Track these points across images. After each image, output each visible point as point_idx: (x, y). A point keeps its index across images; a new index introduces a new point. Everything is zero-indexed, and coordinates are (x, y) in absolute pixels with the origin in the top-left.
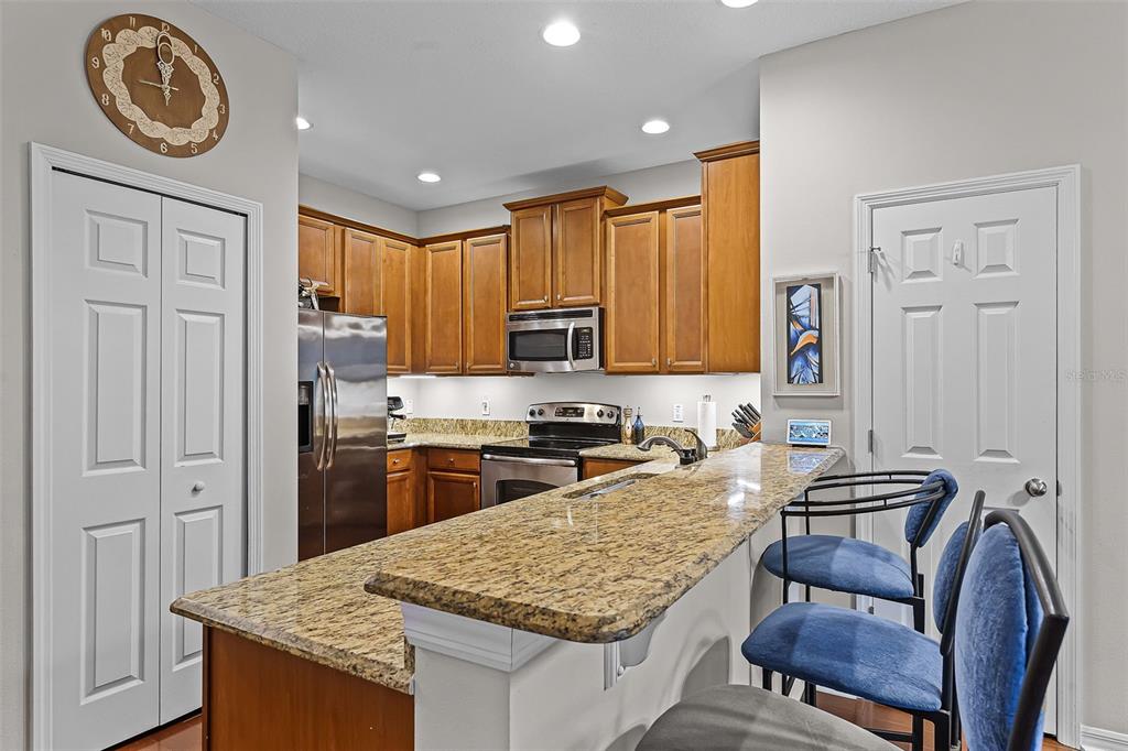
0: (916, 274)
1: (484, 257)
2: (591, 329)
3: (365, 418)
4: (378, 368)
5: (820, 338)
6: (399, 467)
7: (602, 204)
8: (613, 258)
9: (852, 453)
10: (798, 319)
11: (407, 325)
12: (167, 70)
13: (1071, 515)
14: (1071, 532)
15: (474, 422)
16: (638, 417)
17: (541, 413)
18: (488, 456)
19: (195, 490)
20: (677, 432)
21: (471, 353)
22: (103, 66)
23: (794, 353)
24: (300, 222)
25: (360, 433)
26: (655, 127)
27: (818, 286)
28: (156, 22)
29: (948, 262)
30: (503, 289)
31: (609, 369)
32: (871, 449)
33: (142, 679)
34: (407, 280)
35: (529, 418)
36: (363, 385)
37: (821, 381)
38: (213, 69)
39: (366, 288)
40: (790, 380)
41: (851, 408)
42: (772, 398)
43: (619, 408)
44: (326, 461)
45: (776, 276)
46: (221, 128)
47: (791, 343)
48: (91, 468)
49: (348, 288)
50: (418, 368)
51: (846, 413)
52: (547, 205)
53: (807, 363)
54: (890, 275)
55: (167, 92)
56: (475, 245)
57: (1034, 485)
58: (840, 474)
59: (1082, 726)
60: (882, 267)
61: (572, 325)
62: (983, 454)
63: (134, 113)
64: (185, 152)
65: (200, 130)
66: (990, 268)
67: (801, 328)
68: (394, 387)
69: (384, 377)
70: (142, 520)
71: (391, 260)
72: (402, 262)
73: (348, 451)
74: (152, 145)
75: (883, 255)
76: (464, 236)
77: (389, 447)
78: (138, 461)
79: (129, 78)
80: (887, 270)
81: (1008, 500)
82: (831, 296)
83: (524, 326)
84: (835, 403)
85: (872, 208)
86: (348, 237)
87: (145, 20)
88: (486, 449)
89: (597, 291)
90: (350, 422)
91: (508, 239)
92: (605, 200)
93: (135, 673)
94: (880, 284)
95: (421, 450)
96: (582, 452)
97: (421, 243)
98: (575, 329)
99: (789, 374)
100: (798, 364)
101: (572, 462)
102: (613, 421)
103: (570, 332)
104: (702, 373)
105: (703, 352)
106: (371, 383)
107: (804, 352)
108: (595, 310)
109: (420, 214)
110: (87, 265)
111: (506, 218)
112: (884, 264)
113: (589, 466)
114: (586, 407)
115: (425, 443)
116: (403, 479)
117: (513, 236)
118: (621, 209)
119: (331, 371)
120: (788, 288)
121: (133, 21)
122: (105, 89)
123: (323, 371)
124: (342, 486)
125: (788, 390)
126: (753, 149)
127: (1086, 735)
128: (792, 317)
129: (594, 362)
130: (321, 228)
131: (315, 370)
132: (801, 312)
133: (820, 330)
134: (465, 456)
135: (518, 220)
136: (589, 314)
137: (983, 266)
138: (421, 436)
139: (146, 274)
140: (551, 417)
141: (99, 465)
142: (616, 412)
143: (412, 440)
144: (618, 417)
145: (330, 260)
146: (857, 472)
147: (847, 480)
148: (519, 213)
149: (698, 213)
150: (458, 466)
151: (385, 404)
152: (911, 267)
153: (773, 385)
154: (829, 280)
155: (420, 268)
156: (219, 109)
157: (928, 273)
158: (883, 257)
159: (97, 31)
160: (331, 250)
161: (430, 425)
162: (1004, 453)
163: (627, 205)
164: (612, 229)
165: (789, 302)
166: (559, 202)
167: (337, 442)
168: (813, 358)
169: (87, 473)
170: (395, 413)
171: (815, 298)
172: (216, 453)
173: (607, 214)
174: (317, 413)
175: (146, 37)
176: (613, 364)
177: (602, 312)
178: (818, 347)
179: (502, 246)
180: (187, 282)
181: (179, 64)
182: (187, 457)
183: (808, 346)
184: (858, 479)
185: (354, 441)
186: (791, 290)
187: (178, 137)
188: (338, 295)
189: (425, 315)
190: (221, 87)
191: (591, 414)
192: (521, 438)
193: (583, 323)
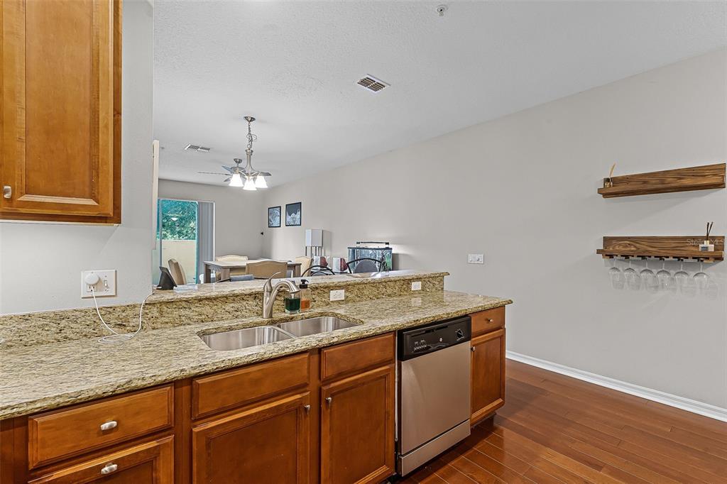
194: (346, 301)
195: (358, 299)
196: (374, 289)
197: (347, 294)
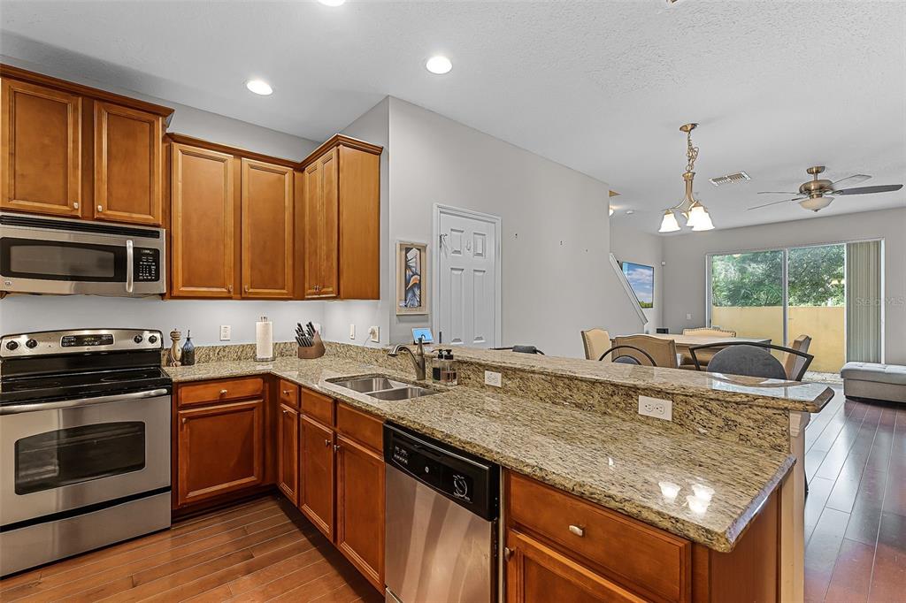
0: (455, 252)
2: (156, 251)
5: (420, 280)
10: (410, 268)
16: (188, 339)
17: (32, 345)
20: (227, 350)
23: (408, 289)
27: (419, 250)
31: (176, 294)
37: (420, 306)
40: (406, 305)
42: (395, 317)
45: (402, 239)
47: (407, 283)
51: (430, 323)
53: (414, 295)
54: (447, 250)
61: (130, 243)
67: (411, 274)
80: (446, 247)
82: (426, 257)
84: (425, 318)
85: (440, 212)
94: (443, 253)
98: (137, 249)
99: (406, 302)
100: (410, 295)
103: (130, 251)
107: (413, 287)
112: (445, 244)
120: (406, 248)
125: (405, 311)
128: (407, 267)
132: (412, 264)
133: (420, 276)
135: (12, 92)
136: (156, 235)
142: (158, 336)
144: (162, 341)
148: (14, 84)
152: (454, 248)
153: (396, 308)
154: (425, 247)
157: (459, 252)
164: (179, 155)
165: (406, 257)
168: (417, 292)
171: (418, 257)
176: (180, 288)
178: (419, 285)
183: (415, 284)
186: (408, 250)
193: (146, 243)
194: (504, 389)
195: (520, 393)
196: (547, 385)
197: (505, 380)
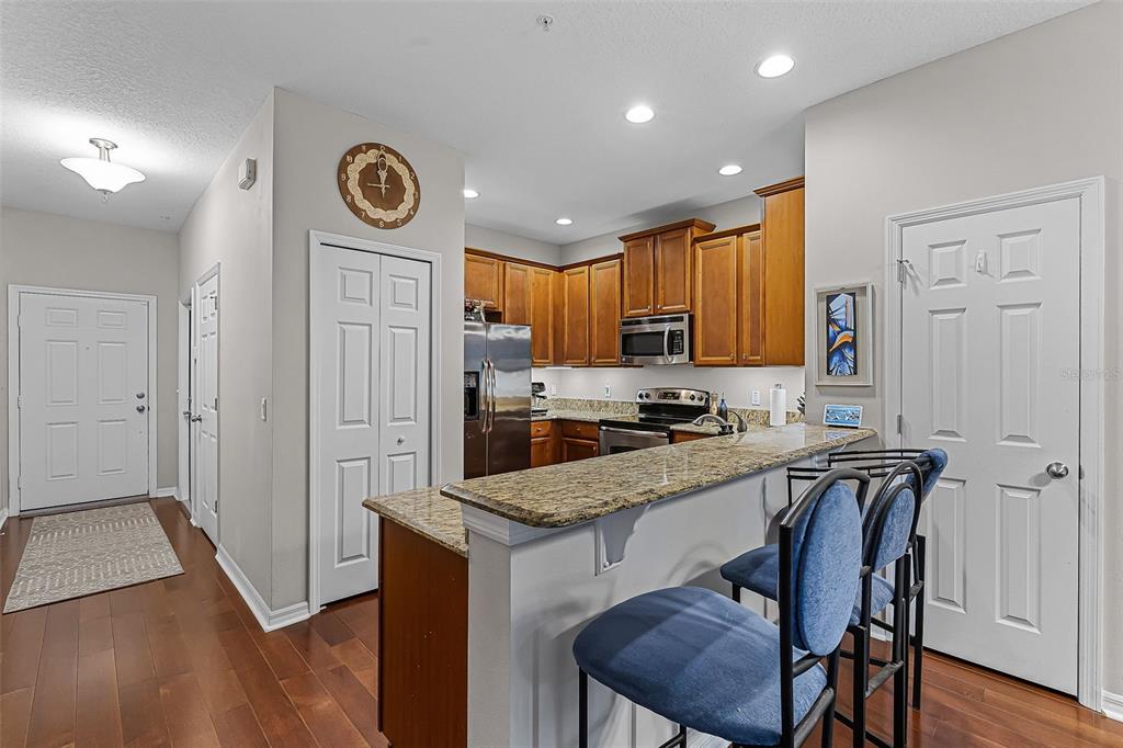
0: (942, 281)
1: (604, 276)
2: (682, 331)
3: (515, 397)
4: (527, 362)
5: (854, 338)
6: (540, 433)
7: (692, 233)
8: (700, 276)
9: (884, 435)
10: (835, 322)
11: (550, 330)
12: (383, 175)
13: (1094, 497)
14: (1094, 513)
15: (599, 402)
16: (723, 401)
17: (647, 396)
18: (604, 428)
19: (399, 441)
20: (755, 414)
21: (595, 350)
22: (348, 178)
23: (833, 351)
24: (467, 259)
25: (512, 408)
26: (730, 170)
27: (853, 295)
28: (376, 146)
29: (972, 270)
30: (618, 302)
31: (697, 363)
32: (900, 431)
33: (369, 557)
34: (550, 296)
35: (639, 400)
36: (514, 374)
37: (855, 373)
38: (411, 170)
39: (520, 305)
40: (829, 372)
41: (882, 396)
42: (814, 388)
43: (707, 393)
44: (488, 426)
45: (817, 287)
46: (415, 208)
47: (830, 342)
48: (341, 424)
49: (507, 305)
50: (558, 361)
51: (878, 399)
52: (649, 236)
53: (844, 358)
54: (918, 283)
55: (383, 191)
56: (598, 269)
57: (1054, 468)
58: (859, 450)
59: (1103, 691)
60: (910, 276)
61: (667, 327)
62: (1006, 439)
63: (364, 204)
64: (393, 225)
65: (402, 210)
66: (1012, 274)
67: (838, 329)
68: (538, 375)
69: (530, 368)
70: (369, 458)
71: (539, 283)
72: (547, 284)
73: (503, 421)
74: (375, 223)
75: (911, 266)
76: (590, 263)
77: (533, 419)
78: (367, 421)
79: (362, 184)
80: (915, 278)
81: (1030, 480)
82: (865, 302)
83: (636, 329)
84: (867, 391)
85: (902, 226)
86: (508, 269)
87: (371, 146)
88: (603, 422)
89: (688, 302)
90: (506, 401)
91: (622, 263)
92: (695, 229)
93: (365, 553)
94: (908, 291)
95: (558, 422)
96: (672, 427)
97: (560, 270)
98: (670, 332)
99: (828, 368)
100: (836, 359)
101: (665, 434)
102: (702, 403)
103: (666, 333)
104: (760, 366)
105: (762, 349)
106: (520, 372)
107: (842, 349)
108: (686, 316)
109: (562, 247)
110: (339, 301)
111: (620, 248)
112: (913, 274)
113: (677, 437)
114: (683, 392)
115: (562, 417)
116: (544, 442)
117: (625, 260)
118: (709, 234)
119: (492, 365)
120: (828, 297)
121: (364, 147)
122: (349, 193)
123: (486, 365)
124: (499, 445)
125: (827, 380)
126: (798, 184)
127: (1108, 700)
128: (830, 321)
129: (685, 357)
130: (489, 264)
131: (480, 365)
132: (838, 316)
133: (855, 331)
134: (588, 427)
135: (629, 248)
136: (682, 319)
137: (1005, 273)
138: (562, 411)
139: (371, 304)
140: (654, 400)
141: (345, 422)
142: (705, 396)
143: (552, 414)
144: (707, 400)
145: (495, 285)
146: (887, 448)
147: (879, 455)
148: (629, 244)
149: (758, 238)
150: (584, 434)
151: (530, 387)
152: (938, 274)
153: (815, 375)
154: (863, 289)
155: (561, 288)
156: (414, 195)
157: (953, 280)
158: (912, 268)
159: (345, 157)
160: (495, 278)
161: (568, 404)
162: (1025, 439)
163: (714, 232)
164: (700, 252)
165: (828, 308)
166: (660, 233)
167: (495, 414)
168: (849, 354)
169: (339, 428)
170: (540, 394)
171: (850, 304)
172: (412, 418)
173: (696, 240)
174: (482, 393)
175: (371, 157)
176: (700, 358)
177: (692, 318)
178: (853, 345)
179: (618, 268)
180: (396, 308)
181: (391, 170)
182: (395, 420)
183: (845, 344)
184: (888, 455)
185: (508, 413)
186: (830, 298)
187: (390, 216)
188: (501, 310)
189: (563, 323)
190: (415, 181)
191: (686, 398)
192: (632, 415)
193: (676, 326)
